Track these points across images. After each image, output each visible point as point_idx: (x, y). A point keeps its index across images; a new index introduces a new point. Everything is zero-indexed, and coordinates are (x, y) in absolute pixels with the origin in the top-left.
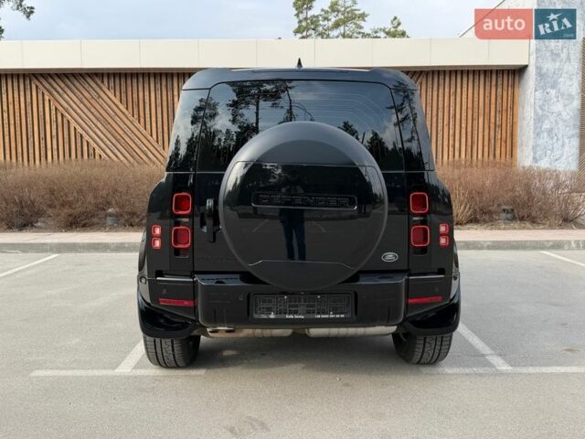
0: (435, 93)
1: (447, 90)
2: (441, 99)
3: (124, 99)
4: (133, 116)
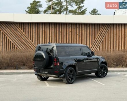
0: (114, 30)
1: (117, 29)
2: (116, 32)
4: (27, 36)
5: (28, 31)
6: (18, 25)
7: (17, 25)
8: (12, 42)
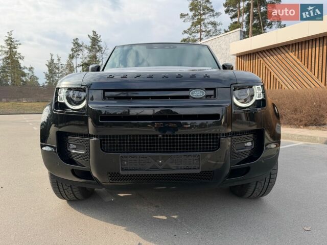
3: (300, 56)
4: (304, 65)
5: (306, 55)
6: (289, 49)
7: (287, 49)
8: (278, 79)
